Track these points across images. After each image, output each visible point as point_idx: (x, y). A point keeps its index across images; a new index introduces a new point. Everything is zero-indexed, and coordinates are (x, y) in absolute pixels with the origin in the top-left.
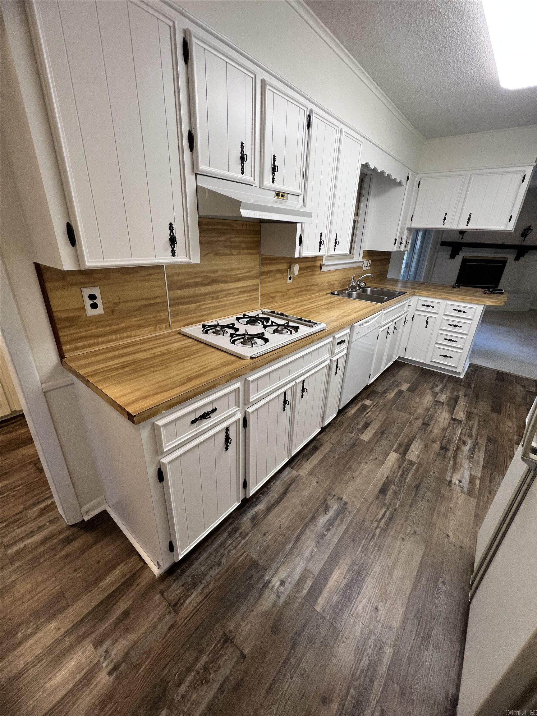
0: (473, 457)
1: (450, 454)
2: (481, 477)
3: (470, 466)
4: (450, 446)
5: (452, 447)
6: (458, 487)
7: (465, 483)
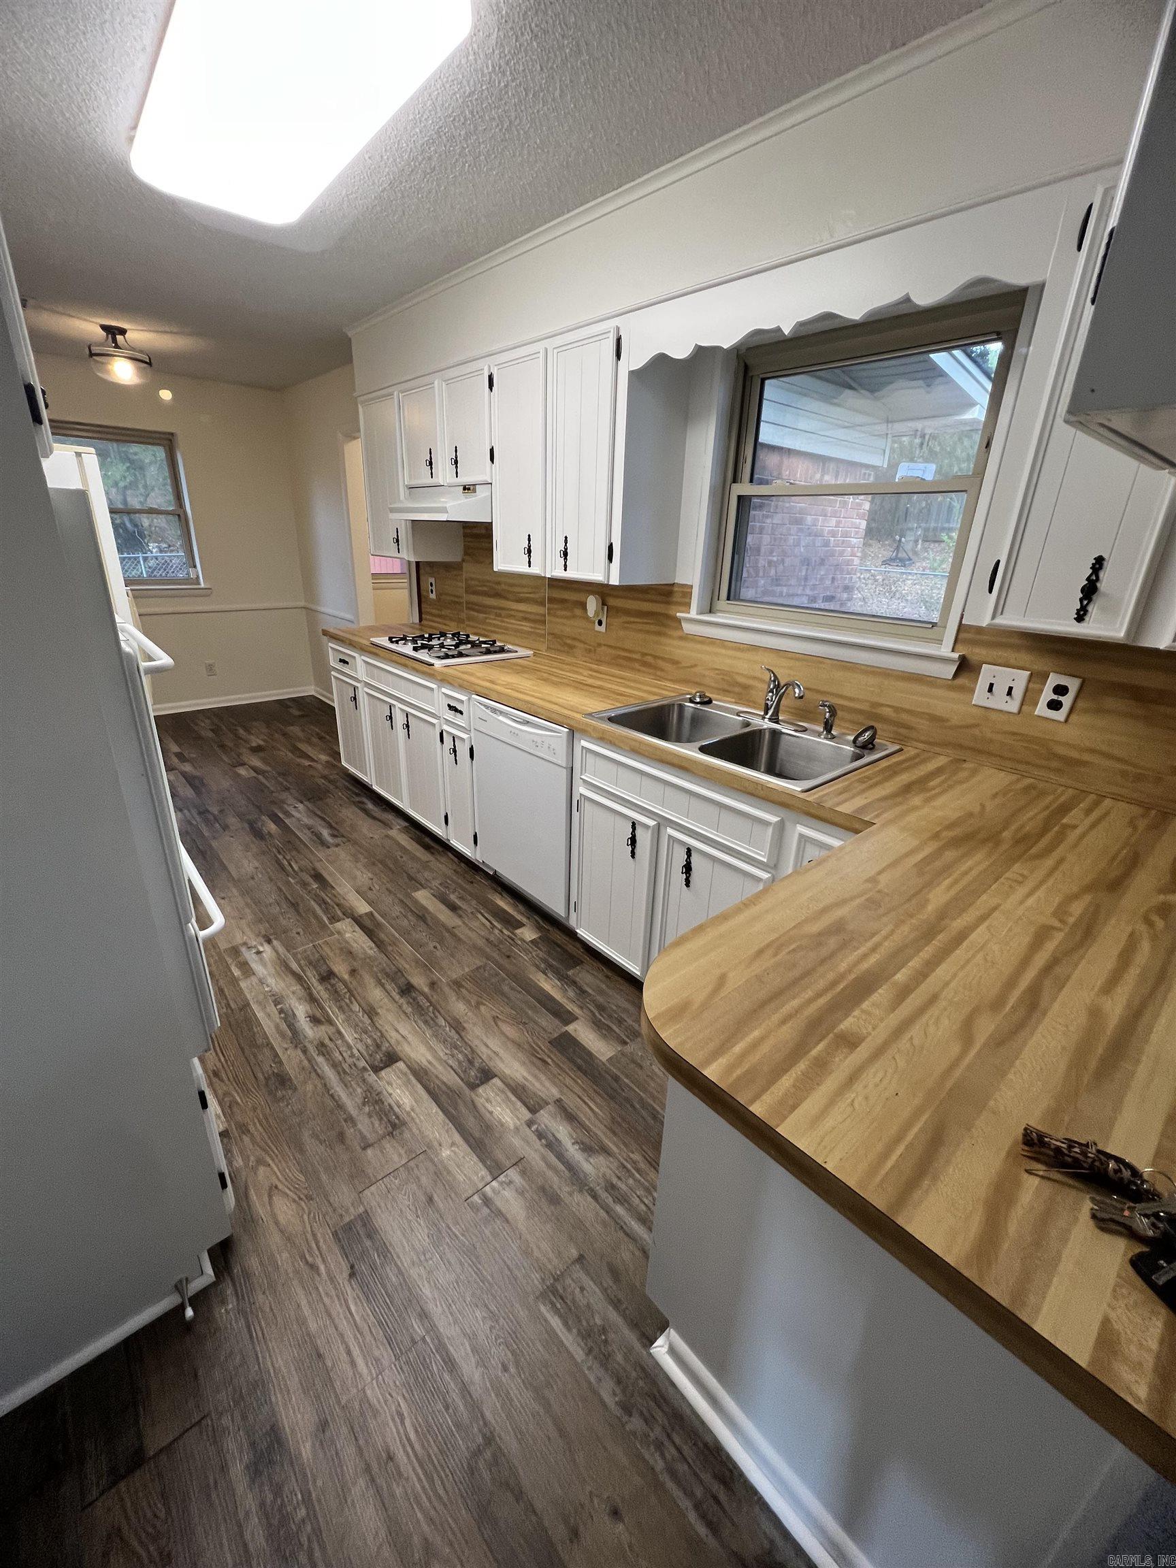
0: (275, 1006)
1: (312, 978)
2: (239, 985)
3: (268, 986)
4: (326, 989)
5: (319, 990)
6: (255, 943)
7: (249, 956)
